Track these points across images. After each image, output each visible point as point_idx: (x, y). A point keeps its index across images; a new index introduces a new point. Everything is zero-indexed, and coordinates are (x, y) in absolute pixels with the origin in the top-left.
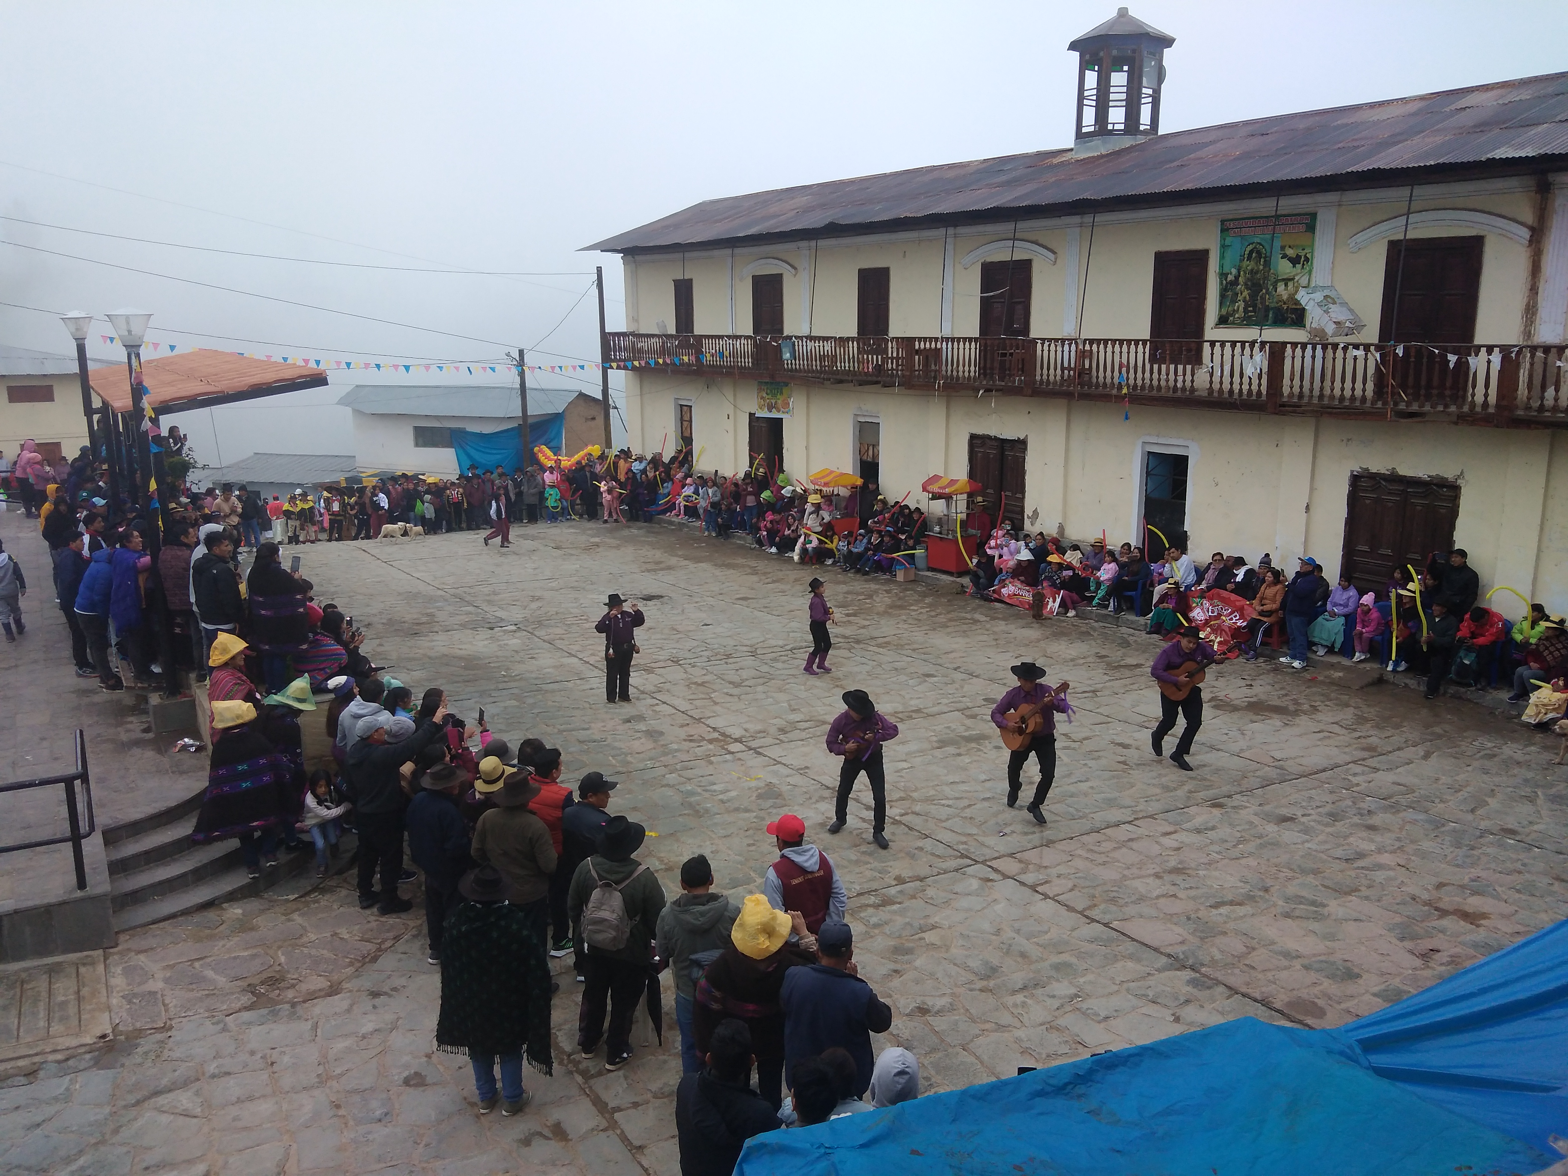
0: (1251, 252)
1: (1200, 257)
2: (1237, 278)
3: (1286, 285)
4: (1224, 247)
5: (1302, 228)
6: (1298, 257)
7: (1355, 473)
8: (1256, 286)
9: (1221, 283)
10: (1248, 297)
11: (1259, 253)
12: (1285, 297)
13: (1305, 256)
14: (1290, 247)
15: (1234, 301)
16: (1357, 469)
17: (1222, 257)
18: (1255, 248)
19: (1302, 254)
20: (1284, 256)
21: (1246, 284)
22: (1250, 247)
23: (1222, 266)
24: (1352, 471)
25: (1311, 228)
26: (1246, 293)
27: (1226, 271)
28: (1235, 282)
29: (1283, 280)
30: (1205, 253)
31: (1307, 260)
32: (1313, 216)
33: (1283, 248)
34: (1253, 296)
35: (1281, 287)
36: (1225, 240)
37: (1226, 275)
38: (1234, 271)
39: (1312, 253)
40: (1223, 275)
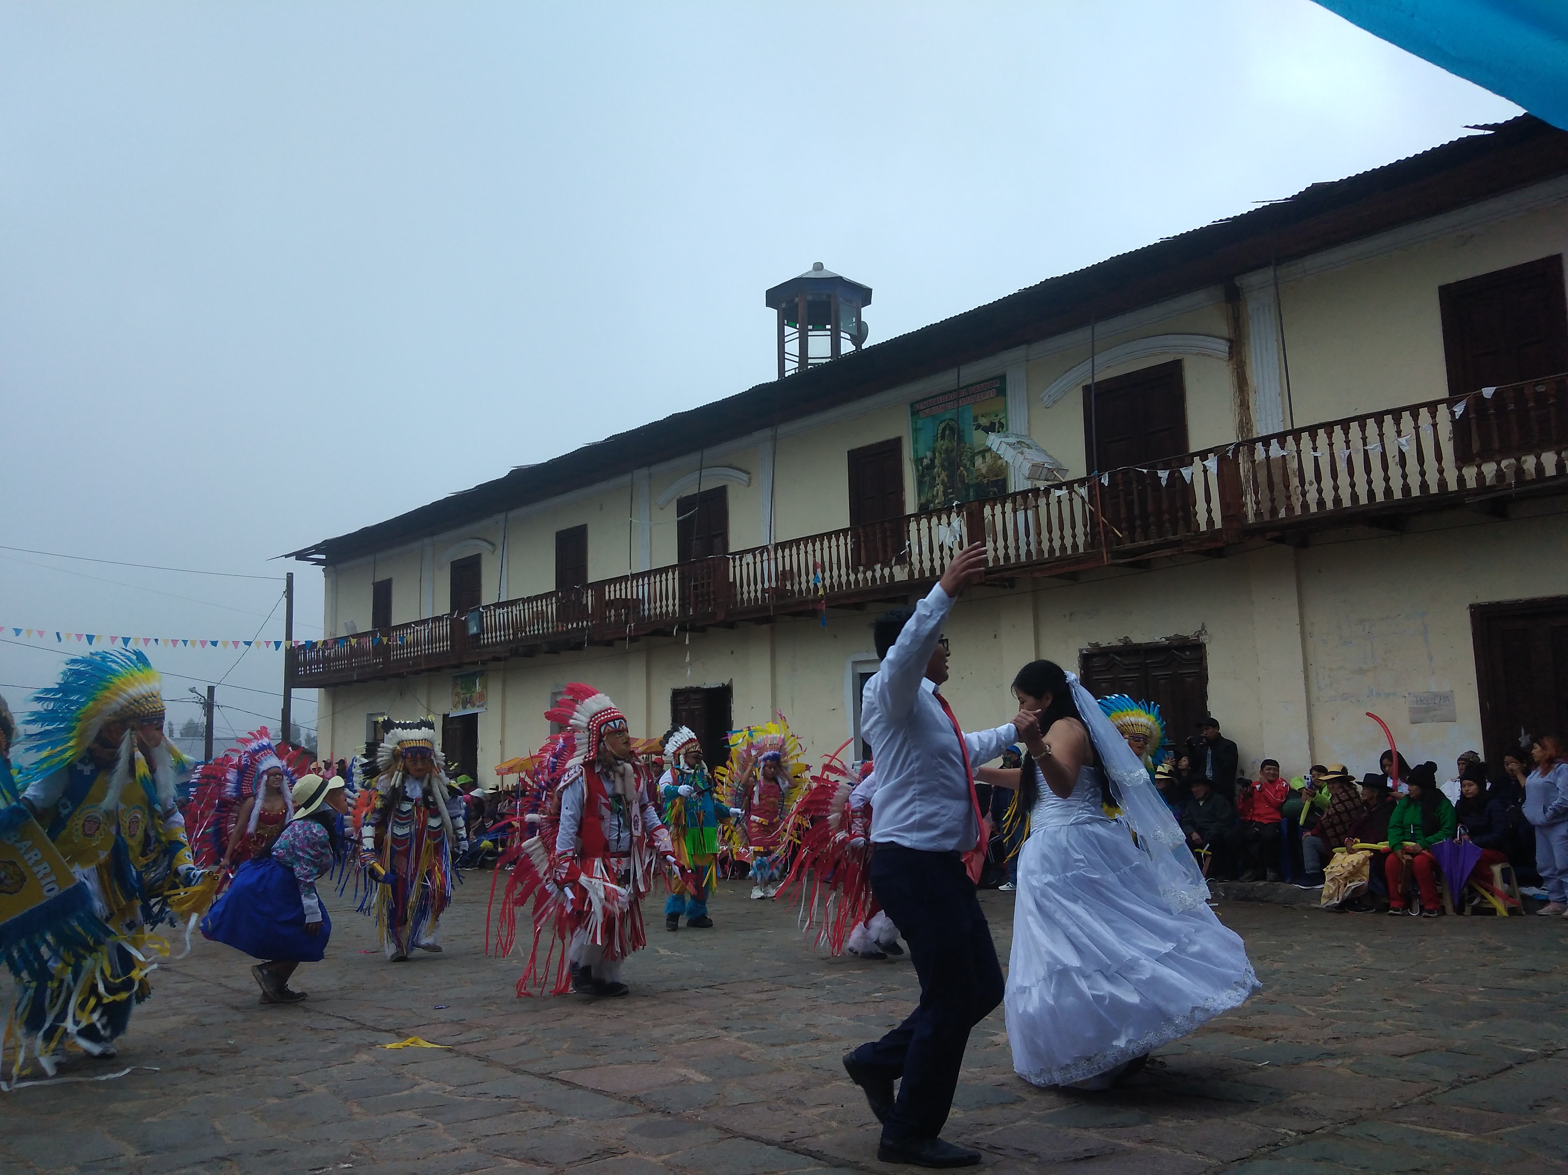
0: (944, 430)
1: (893, 447)
2: (932, 460)
3: (984, 457)
4: (916, 431)
5: (993, 393)
6: (993, 424)
7: (1085, 652)
8: (952, 464)
9: (918, 470)
10: (946, 480)
11: (952, 429)
12: (984, 471)
13: (1000, 423)
14: (982, 416)
15: (932, 486)
16: (1085, 645)
17: (915, 442)
18: (948, 424)
19: (996, 421)
20: (978, 427)
21: (942, 466)
22: (943, 425)
23: (916, 451)
24: (1081, 651)
25: (1002, 392)
26: (944, 475)
27: (920, 455)
28: (931, 466)
29: (979, 452)
30: (898, 440)
31: (1002, 425)
32: (1002, 378)
33: (975, 419)
34: (950, 477)
35: (979, 461)
36: (916, 422)
37: (921, 460)
38: (929, 454)
39: (1006, 417)
40: (918, 461)
